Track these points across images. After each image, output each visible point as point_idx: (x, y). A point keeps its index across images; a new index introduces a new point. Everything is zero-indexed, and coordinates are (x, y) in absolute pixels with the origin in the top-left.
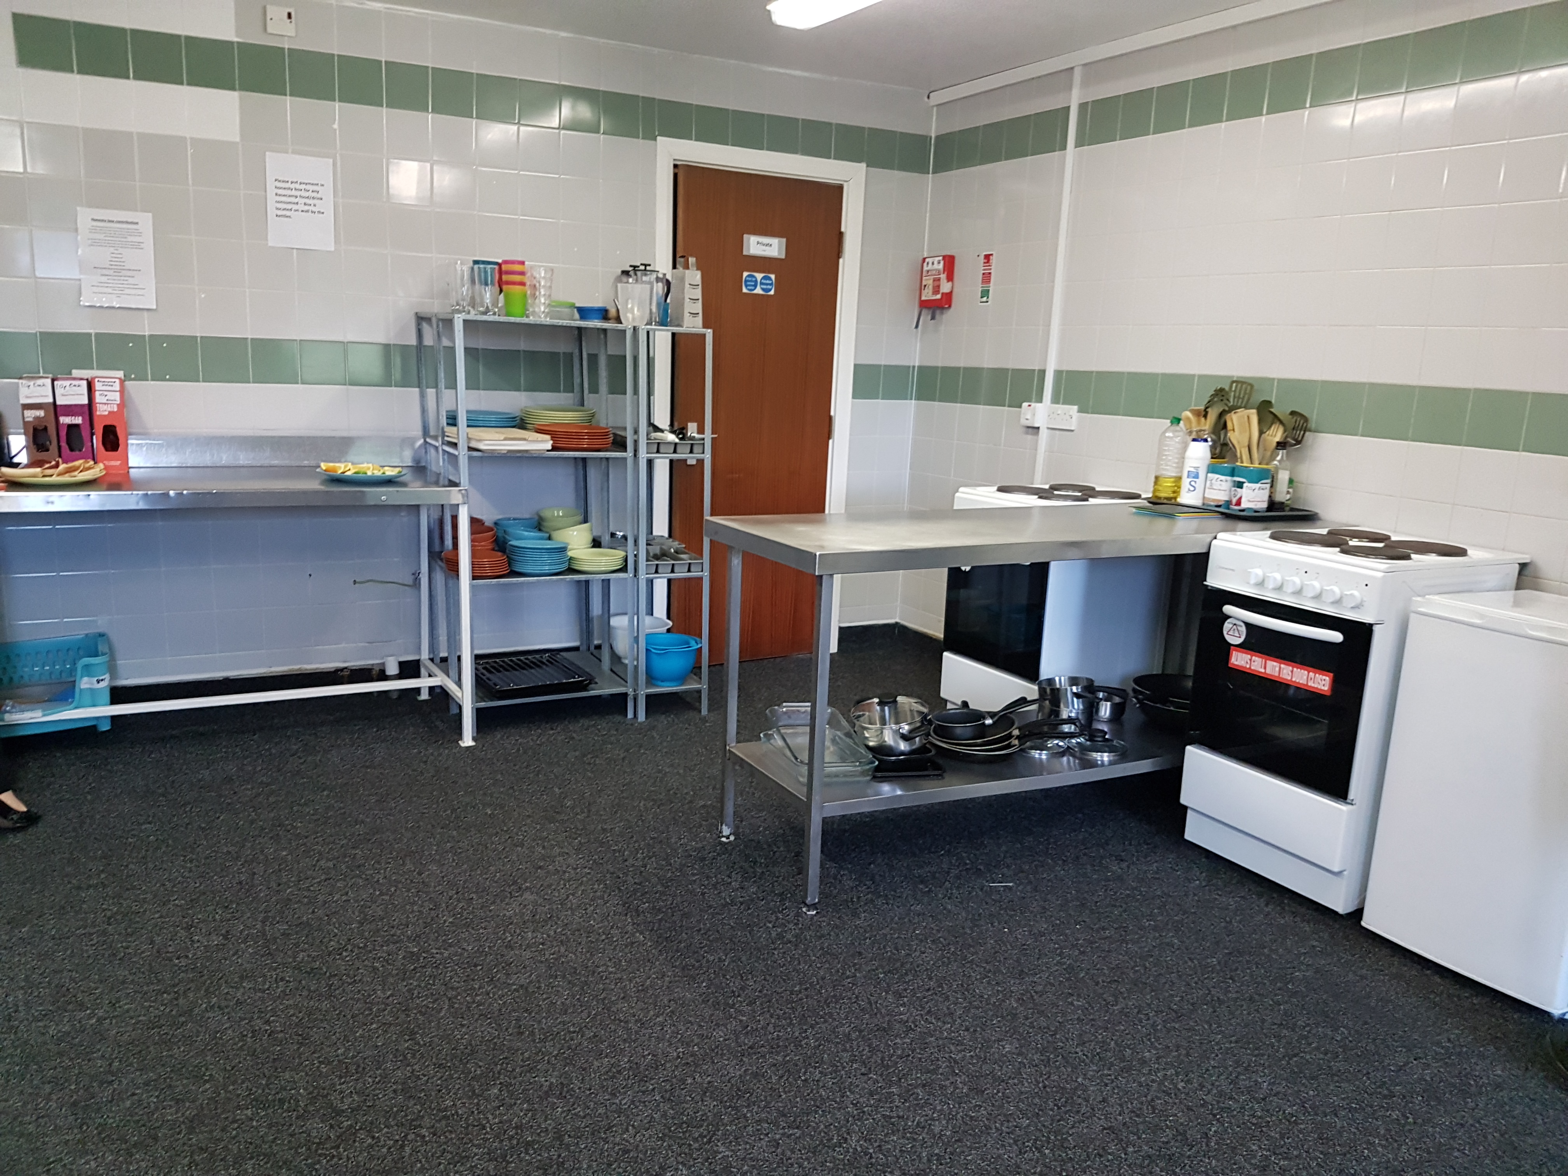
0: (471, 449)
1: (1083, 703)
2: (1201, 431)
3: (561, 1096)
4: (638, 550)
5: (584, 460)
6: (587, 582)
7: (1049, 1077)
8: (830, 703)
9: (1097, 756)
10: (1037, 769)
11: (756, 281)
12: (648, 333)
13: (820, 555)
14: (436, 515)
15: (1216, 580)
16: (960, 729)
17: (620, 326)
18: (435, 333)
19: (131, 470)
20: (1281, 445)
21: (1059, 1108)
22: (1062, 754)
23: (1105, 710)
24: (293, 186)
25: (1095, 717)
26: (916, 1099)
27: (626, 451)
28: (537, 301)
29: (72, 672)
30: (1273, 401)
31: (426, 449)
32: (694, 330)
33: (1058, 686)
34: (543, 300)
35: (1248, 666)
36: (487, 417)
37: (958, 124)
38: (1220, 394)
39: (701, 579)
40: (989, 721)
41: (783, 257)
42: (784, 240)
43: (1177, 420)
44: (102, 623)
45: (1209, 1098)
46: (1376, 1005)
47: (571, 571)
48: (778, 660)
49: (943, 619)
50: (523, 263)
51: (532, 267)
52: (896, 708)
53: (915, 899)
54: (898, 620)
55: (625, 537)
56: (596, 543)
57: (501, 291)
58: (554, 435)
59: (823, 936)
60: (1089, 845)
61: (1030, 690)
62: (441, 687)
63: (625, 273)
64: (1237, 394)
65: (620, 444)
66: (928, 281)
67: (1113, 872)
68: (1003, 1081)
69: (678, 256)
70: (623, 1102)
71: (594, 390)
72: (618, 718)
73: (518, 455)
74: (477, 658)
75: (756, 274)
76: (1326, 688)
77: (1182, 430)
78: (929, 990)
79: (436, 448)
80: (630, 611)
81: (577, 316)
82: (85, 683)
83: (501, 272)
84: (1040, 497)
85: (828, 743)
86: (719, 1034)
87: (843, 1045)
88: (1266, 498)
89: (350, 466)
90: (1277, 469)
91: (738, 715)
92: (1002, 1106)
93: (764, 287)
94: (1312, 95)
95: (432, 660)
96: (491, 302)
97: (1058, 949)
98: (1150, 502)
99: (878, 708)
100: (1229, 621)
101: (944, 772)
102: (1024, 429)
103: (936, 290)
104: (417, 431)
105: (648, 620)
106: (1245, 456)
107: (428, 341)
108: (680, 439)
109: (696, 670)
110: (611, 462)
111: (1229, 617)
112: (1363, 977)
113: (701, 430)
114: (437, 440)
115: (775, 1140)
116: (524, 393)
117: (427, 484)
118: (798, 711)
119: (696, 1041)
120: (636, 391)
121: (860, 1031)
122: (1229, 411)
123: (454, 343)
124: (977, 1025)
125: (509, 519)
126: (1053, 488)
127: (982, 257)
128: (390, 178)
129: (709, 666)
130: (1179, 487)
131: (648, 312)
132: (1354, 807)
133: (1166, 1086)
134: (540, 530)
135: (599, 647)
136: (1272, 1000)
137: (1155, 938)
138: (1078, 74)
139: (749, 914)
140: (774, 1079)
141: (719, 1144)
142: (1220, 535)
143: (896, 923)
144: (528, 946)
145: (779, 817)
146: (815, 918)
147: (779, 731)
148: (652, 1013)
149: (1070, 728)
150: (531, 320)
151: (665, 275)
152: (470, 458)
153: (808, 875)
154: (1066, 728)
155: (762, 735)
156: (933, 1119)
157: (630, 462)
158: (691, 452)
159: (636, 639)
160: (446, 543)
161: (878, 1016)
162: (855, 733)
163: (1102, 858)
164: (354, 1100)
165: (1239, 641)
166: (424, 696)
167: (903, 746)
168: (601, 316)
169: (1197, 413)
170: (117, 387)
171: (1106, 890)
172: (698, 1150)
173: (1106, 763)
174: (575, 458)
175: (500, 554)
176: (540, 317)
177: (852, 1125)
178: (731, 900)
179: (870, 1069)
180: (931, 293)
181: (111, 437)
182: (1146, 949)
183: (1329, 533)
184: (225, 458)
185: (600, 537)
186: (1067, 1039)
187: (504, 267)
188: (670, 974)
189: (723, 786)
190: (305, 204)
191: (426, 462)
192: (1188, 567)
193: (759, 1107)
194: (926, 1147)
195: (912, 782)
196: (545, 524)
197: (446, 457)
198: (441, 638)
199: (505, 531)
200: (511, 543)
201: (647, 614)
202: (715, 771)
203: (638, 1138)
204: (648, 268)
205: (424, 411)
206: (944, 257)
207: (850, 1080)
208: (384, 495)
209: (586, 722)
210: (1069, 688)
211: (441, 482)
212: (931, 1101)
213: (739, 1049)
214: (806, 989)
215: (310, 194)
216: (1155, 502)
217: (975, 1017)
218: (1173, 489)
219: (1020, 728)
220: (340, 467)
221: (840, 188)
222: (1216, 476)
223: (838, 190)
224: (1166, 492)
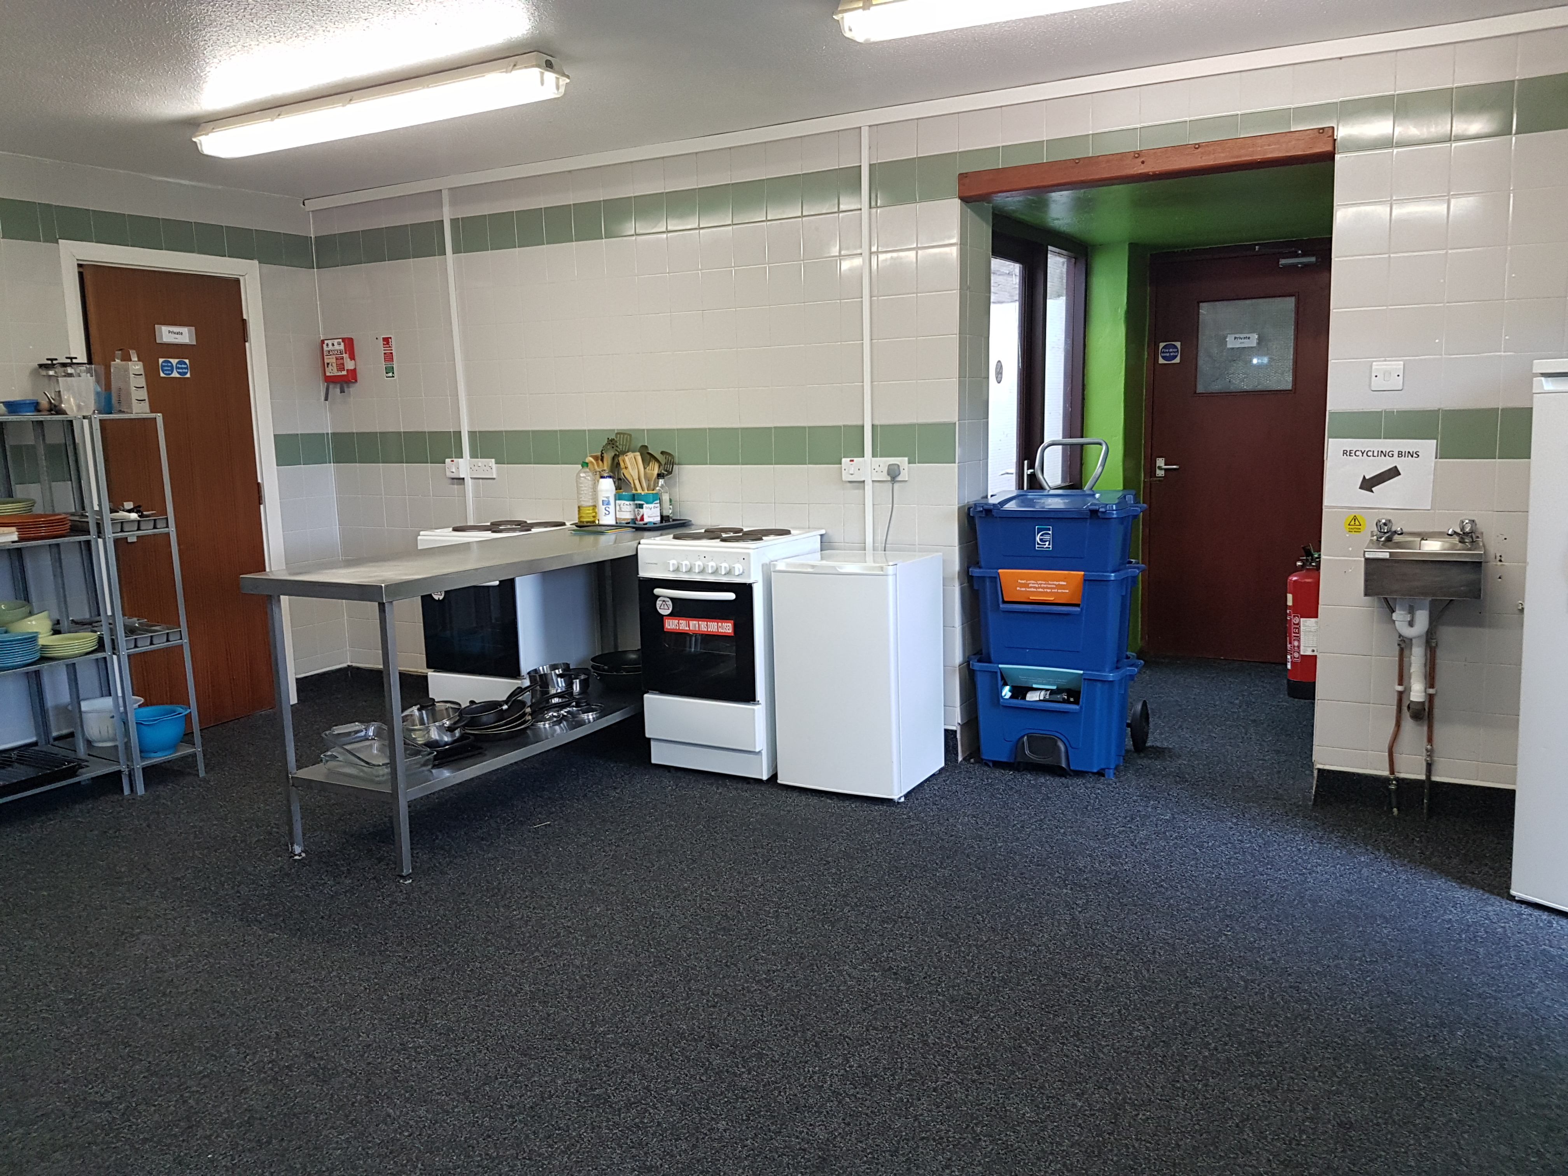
2: (603, 470)
9: (585, 716)
10: (544, 736)
11: (172, 366)
15: (645, 572)
16: (482, 718)
20: (660, 476)
22: (559, 721)
23: (577, 685)
25: (572, 691)
26: (554, 954)
27: (88, 534)
30: (648, 445)
32: (140, 416)
33: (540, 674)
35: (677, 628)
37: (337, 228)
38: (611, 442)
39: (181, 646)
40: (505, 707)
41: (194, 343)
42: (193, 329)
43: (585, 465)
45: (731, 894)
47: (44, 659)
52: (433, 710)
53: (483, 851)
54: (349, 664)
56: (58, 630)
58: (19, 526)
61: (520, 683)
63: (43, 367)
64: (623, 442)
66: (331, 360)
68: (605, 926)
70: (343, 1024)
72: (114, 797)
76: (730, 631)
77: (590, 472)
78: (526, 897)
81: (5, 411)
84: (491, 532)
87: (485, 944)
88: (659, 514)
90: (661, 493)
93: (179, 371)
97: (600, 848)
98: (577, 526)
99: (418, 713)
100: (659, 599)
102: (450, 481)
103: (341, 367)
106: (638, 486)
108: (141, 517)
109: (187, 735)
111: (658, 597)
115: (472, 1005)
121: (493, 933)
122: (620, 455)
126: (497, 524)
127: (381, 340)
129: (201, 730)
130: (597, 513)
132: (760, 705)
133: (704, 897)
135: (66, 737)
136: (744, 836)
137: (659, 825)
138: (445, 195)
139: (357, 897)
142: (639, 542)
143: (479, 869)
153: (401, 853)
154: (556, 702)
155: (322, 757)
158: (155, 527)
161: (500, 921)
165: (669, 612)
167: (448, 738)
168: (29, 409)
169: (597, 458)
171: (614, 808)
173: (592, 720)
179: (513, 950)
180: (335, 370)
183: (706, 531)
185: (58, 624)
188: (319, 948)
192: (608, 572)
195: (457, 765)
206: (344, 340)
207: (503, 960)
210: (551, 673)
212: (565, 951)
213: (409, 970)
214: (436, 925)
216: (580, 526)
217: (568, 901)
218: (592, 514)
221: (237, 281)
222: (623, 502)
223: (235, 283)
224: (589, 517)
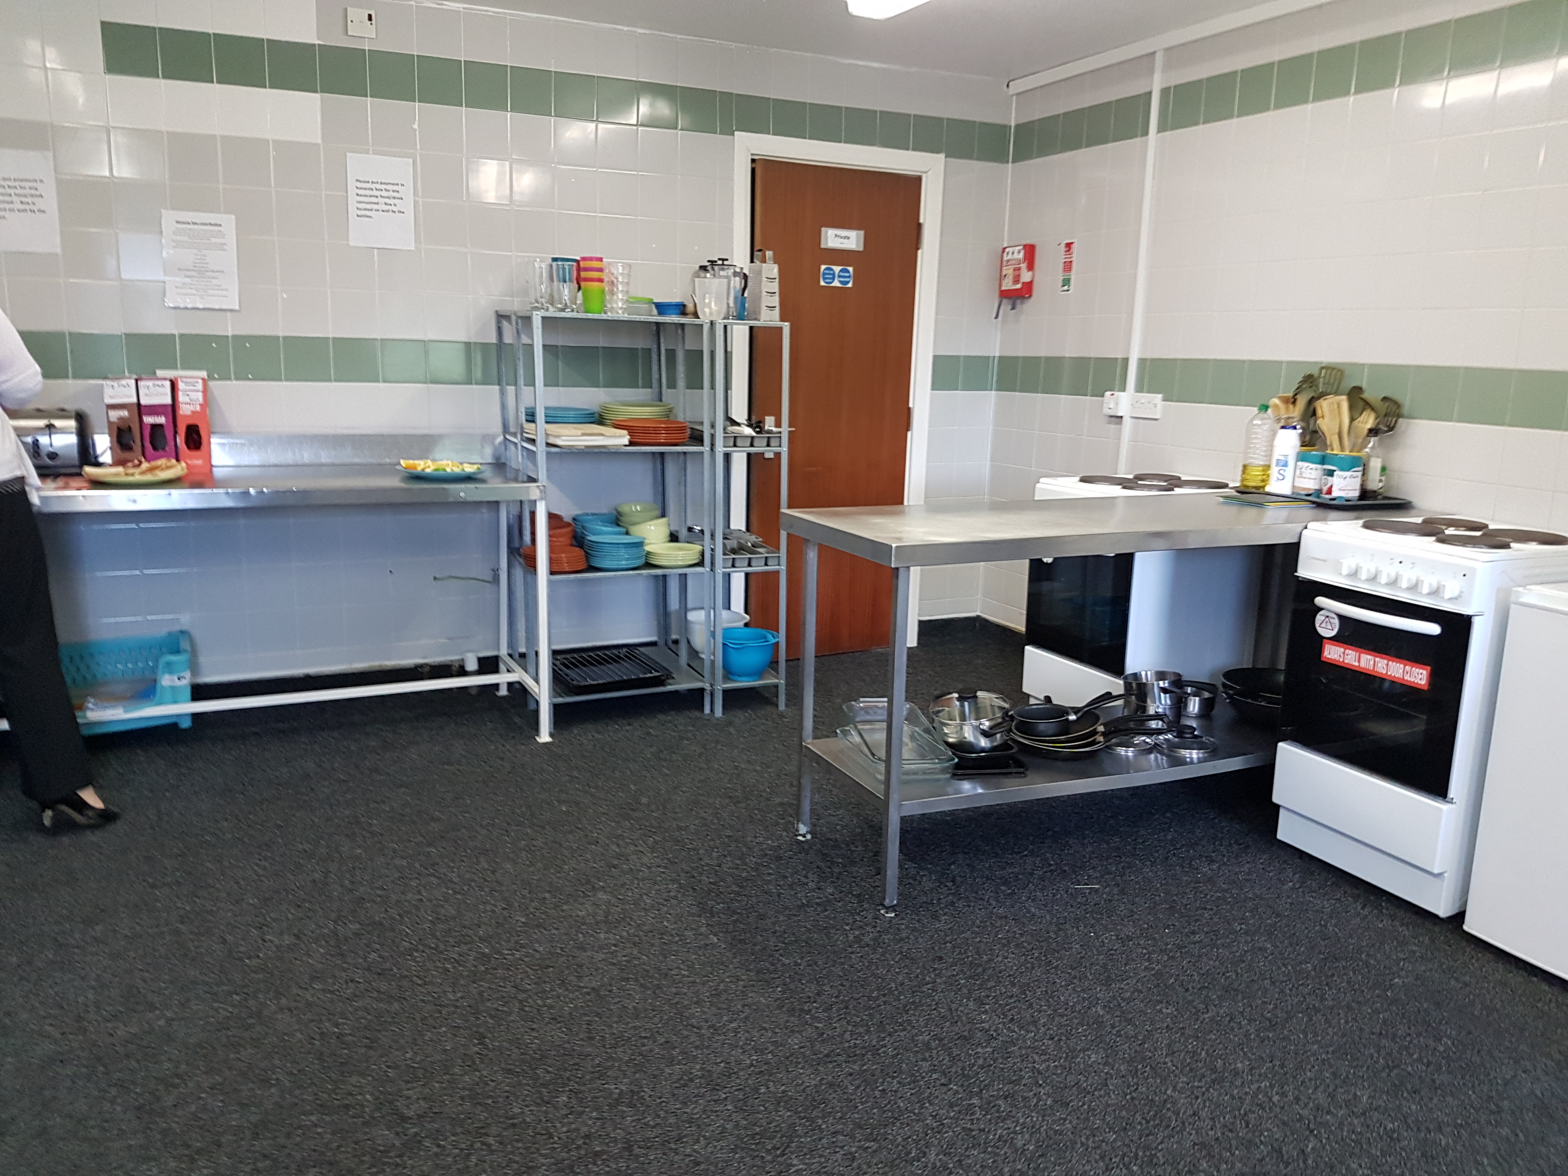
0: (548, 445)
1: (1171, 698)
2: (1289, 418)
3: (631, 1105)
4: (714, 545)
5: (662, 454)
6: (665, 577)
7: (1137, 1089)
8: (908, 699)
9: (1186, 753)
10: (1124, 766)
11: (834, 274)
12: (725, 327)
13: (897, 547)
14: (515, 511)
15: (1306, 571)
16: (1043, 726)
17: (697, 321)
18: (515, 331)
19: (214, 469)
20: (1373, 432)
21: (1148, 1122)
22: (1150, 751)
23: (1194, 706)
24: (373, 186)
25: (1183, 713)
26: (998, 1111)
27: (702, 445)
28: (615, 297)
29: (154, 670)
30: (1364, 385)
31: (506, 446)
32: (771, 324)
33: (1144, 681)
34: (620, 296)
35: (1341, 660)
36: (566, 414)
37: (1038, 112)
38: (1309, 380)
39: (777, 573)
40: (1072, 717)
41: (861, 249)
42: (862, 233)
43: (1265, 408)
44: (185, 620)
45: (1305, 1112)
46: (1481, 1013)
47: (649, 565)
48: (857, 654)
49: (1025, 612)
50: (601, 259)
51: (609, 264)
52: (976, 704)
53: (997, 901)
54: (979, 614)
55: (702, 531)
56: (674, 538)
57: (579, 288)
58: (631, 430)
59: (902, 939)
60: (1178, 846)
61: (1116, 685)
62: (519, 683)
63: (703, 268)
64: (1327, 381)
65: (697, 438)
66: (1009, 271)
67: (1204, 874)
68: (1089, 1093)
69: (756, 249)
70: (695, 1111)
71: (672, 385)
72: (697, 714)
73: (596, 450)
74: (555, 653)
75: (834, 267)
76: (1423, 682)
77: (1270, 418)
78: (1012, 996)
79: (516, 444)
80: (706, 606)
81: (655, 311)
82: (166, 680)
83: (579, 269)
84: (1124, 488)
85: (906, 739)
86: (794, 1041)
87: (923, 1054)
88: (1358, 487)
89: (429, 462)
90: (1369, 456)
91: (814, 710)
92: (1087, 1119)
93: (841, 279)
94: (1402, 73)
95: (510, 655)
96: (569, 299)
97: (1145, 954)
98: (1238, 492)
99: (958, 703)
100: (1321, 613)
101: (1027, 770)
102: (1107, 419)
103: (1016, 280)
104: (499, 429)
105: (725, 614)
106: (1336, 444)
107: (508, 339)
108: (757, 433)
109: (774, 664)
110: (688, 456)
111: (1321, 609)
112: (1466, 985)
113: (778, 424)
114: (516, 437)
115: (851, 1153)
116: (602, 389)
117: (507, 480)
118: (876, 706)
119: (771, 1048)
120: (713, 386)
121: (941, 1040)
122: (1319, 398)
123: (533, 340)
124: (1062, 1034)
125: (587, 514)
126: (1138, 477)
127: (1063, 245)
128: (470, 179)
129: (787, 661)
130: (1268, 476)
131: (725, 306)
132: (1453, 806)
133: (1259, 1099)
134: (618, 525)
135: (676, 642)
136: (1371, 1008)
137: (1246, 942)
138: (1159, 58)
139: (826, 917)
140: (851, 1088)
141: (793, 1157)
142: (1311, 525)
143: (978, 927)
144: (601, 948)
145: (858, 815)
146: (894, 921)
147: (856, 727)
148: (725, 1018)
149: (1157, 724)
150: (610, 316)
151: (742, 269)
152: (548, 453)
153: (886, 876)
154: (1153, 724)
155: (838, 731)
156: (1015, 1133)
157: (707, 456)
158: (768, 445)
159: (713, 634)
160: (524, 538)
161: (959, 1023)
162: (934, 729)
163: (1192, 859)
164: (420, 1107)
165: (1333, 633)
166: (503, 692)
167: (984, 743)
168: (678, 312)
169: (1285, 401)
170: (200, 386)
171: (1196, 893)
172: (772, 1162)
173: (1195, 760)
174: (653, 453)
175: (578, 549)
176: (618, 313)
177: (931, 1138)
178: (808, 902)
179: (950, 1079)
180: (1011, 283)
181: (195, 436)
182: (1238, 954)
183: (1424, 521)
184: (306, 456)
185: (677, 532)
186: (1155, 1049)
187: (582, 264)
188: (744, 977)
189: (800, 782)
190: (386, 204)
191: (506, 459)
192: (1278, 558)
193: (834, 1118)
194: (1008, 1163)
195: (994, 780)
196: (622, 519)
197: (525, 454)
198: (520, 634)
199: (583, 527)
200: (589, 538)
201: (724, 608)
202: (792, 768)
203: (709, 1150)
204: (726, 263)
205: (503, 407)
206: (1025, 246)
207: (929, 1091)
208: (463, 491)
209: (661, 717)
210: (1155, 683)
211: (520, 479)
212: (1013, 1113)
213: (814, 1057)
214: (884, 995)
215: (391, 194)
216: (1243, 491)
217: (1060, 1026)
218: (1260, 478)
219: (1105, 725)
220: (420, 465)
221: (919, 179)
222: (1306, 464)
223: (917, 181)
224: (1254, 481)
